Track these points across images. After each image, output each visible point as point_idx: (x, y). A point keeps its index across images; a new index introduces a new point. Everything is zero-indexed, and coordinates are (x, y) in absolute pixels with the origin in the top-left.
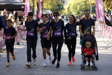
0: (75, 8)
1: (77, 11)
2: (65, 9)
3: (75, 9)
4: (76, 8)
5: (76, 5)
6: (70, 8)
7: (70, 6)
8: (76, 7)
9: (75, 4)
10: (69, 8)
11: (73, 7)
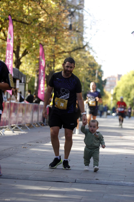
0: (126, 94)
1: (129, 100)
2: (107, 97)
3: (126, 96)
4: (129, 95)
5: (129, 89)
6: (117, 95)
7: (117, 91)
8: (128, 93)
9: (126, 88)
10: (115, 94)
11: (122, 93)
